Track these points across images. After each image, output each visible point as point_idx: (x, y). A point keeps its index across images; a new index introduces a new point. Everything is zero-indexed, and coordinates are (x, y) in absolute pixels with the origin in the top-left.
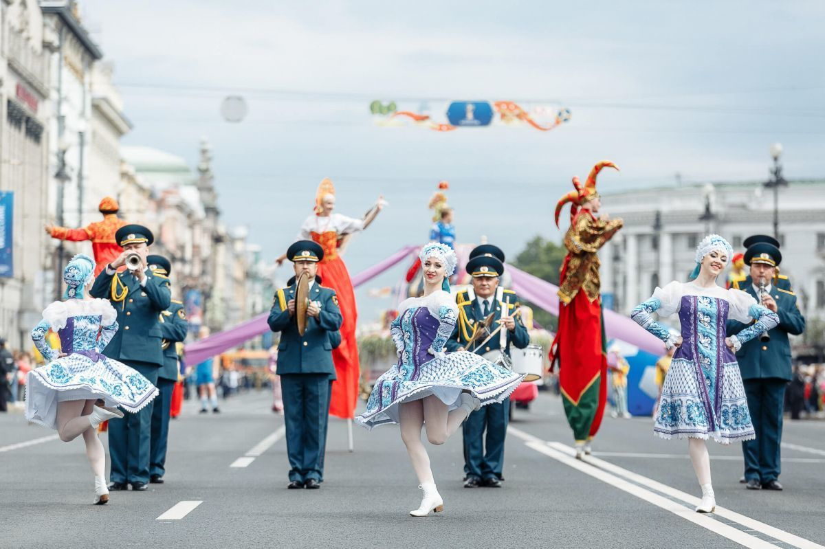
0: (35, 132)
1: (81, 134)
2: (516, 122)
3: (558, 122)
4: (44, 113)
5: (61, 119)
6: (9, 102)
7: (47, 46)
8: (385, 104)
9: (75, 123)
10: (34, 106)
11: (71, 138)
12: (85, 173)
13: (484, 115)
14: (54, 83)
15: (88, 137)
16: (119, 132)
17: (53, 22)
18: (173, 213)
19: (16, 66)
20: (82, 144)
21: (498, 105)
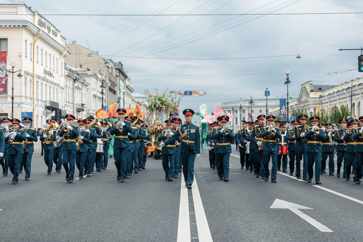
0: (115, 92)
1: (124, 92)
2: (196, 94)
3: (204, 94)
4: (116, 89)
5: (120, 90)
6: (109, 87)
7: (117, 76)
8: (173, 91)
9: (122, 90)
10: (114, 87)
11: (122, 93)
12: (125, 100)
13: (191, 93)
14: (118, 83)
15: (125, 93)
16: (132, 92)
17: (118, 71)
18: (143, 106)
19: (110, 80)
20: (124, 94)
21: (193, 91)
